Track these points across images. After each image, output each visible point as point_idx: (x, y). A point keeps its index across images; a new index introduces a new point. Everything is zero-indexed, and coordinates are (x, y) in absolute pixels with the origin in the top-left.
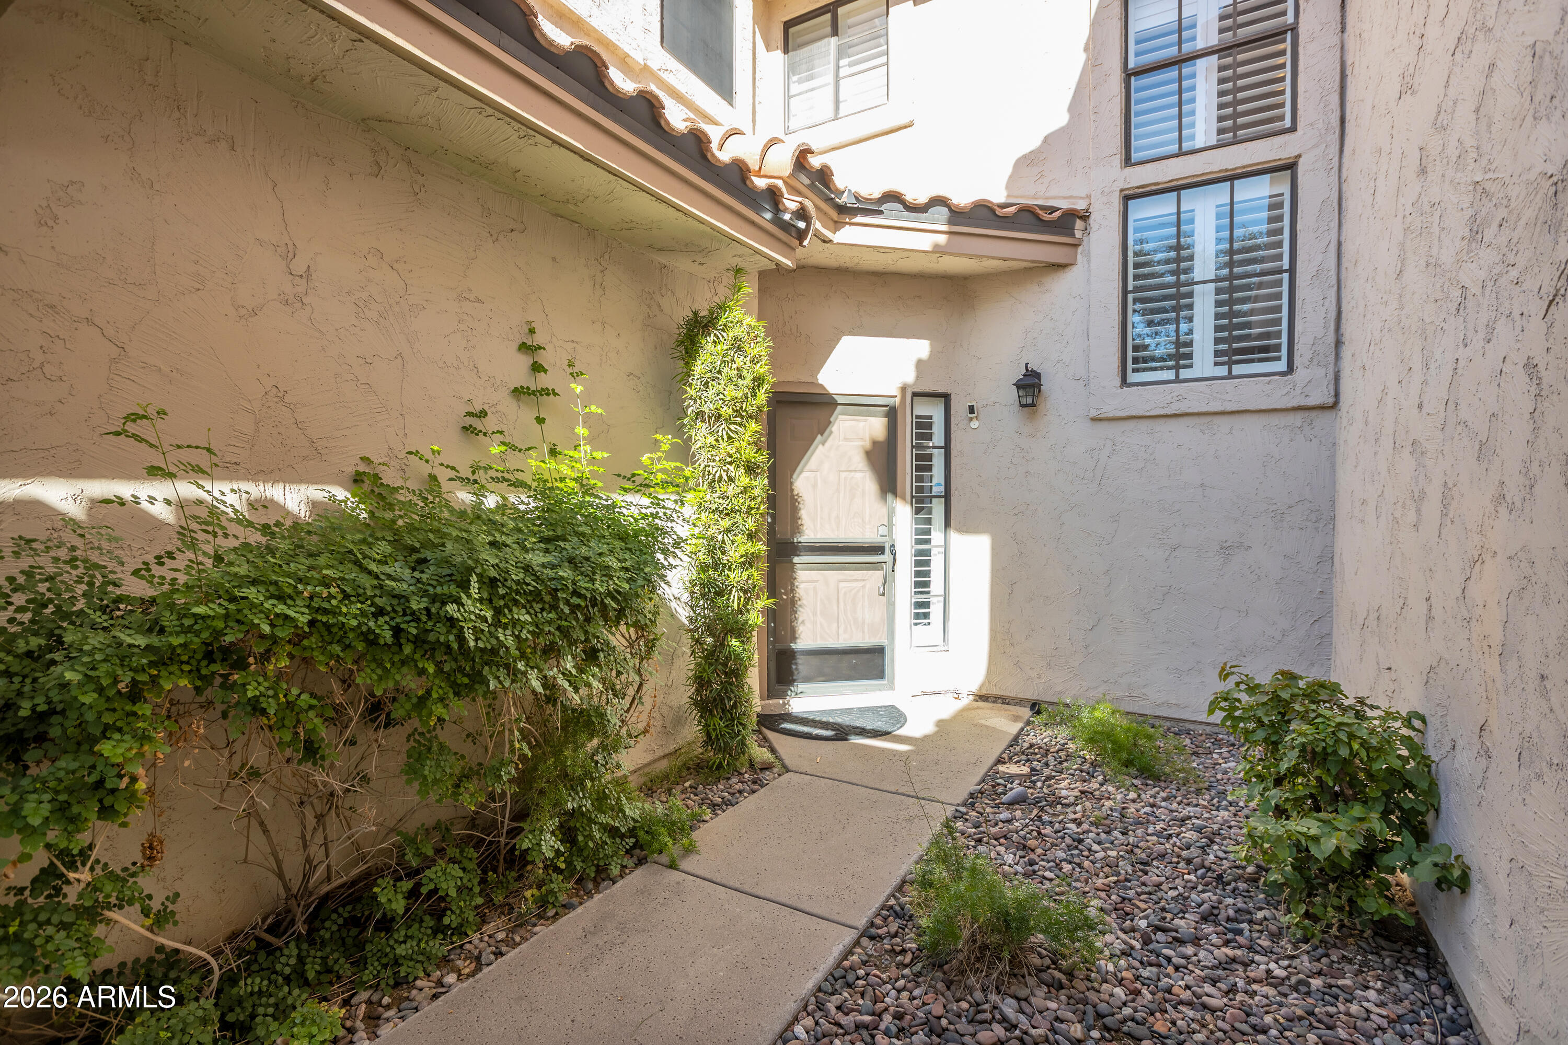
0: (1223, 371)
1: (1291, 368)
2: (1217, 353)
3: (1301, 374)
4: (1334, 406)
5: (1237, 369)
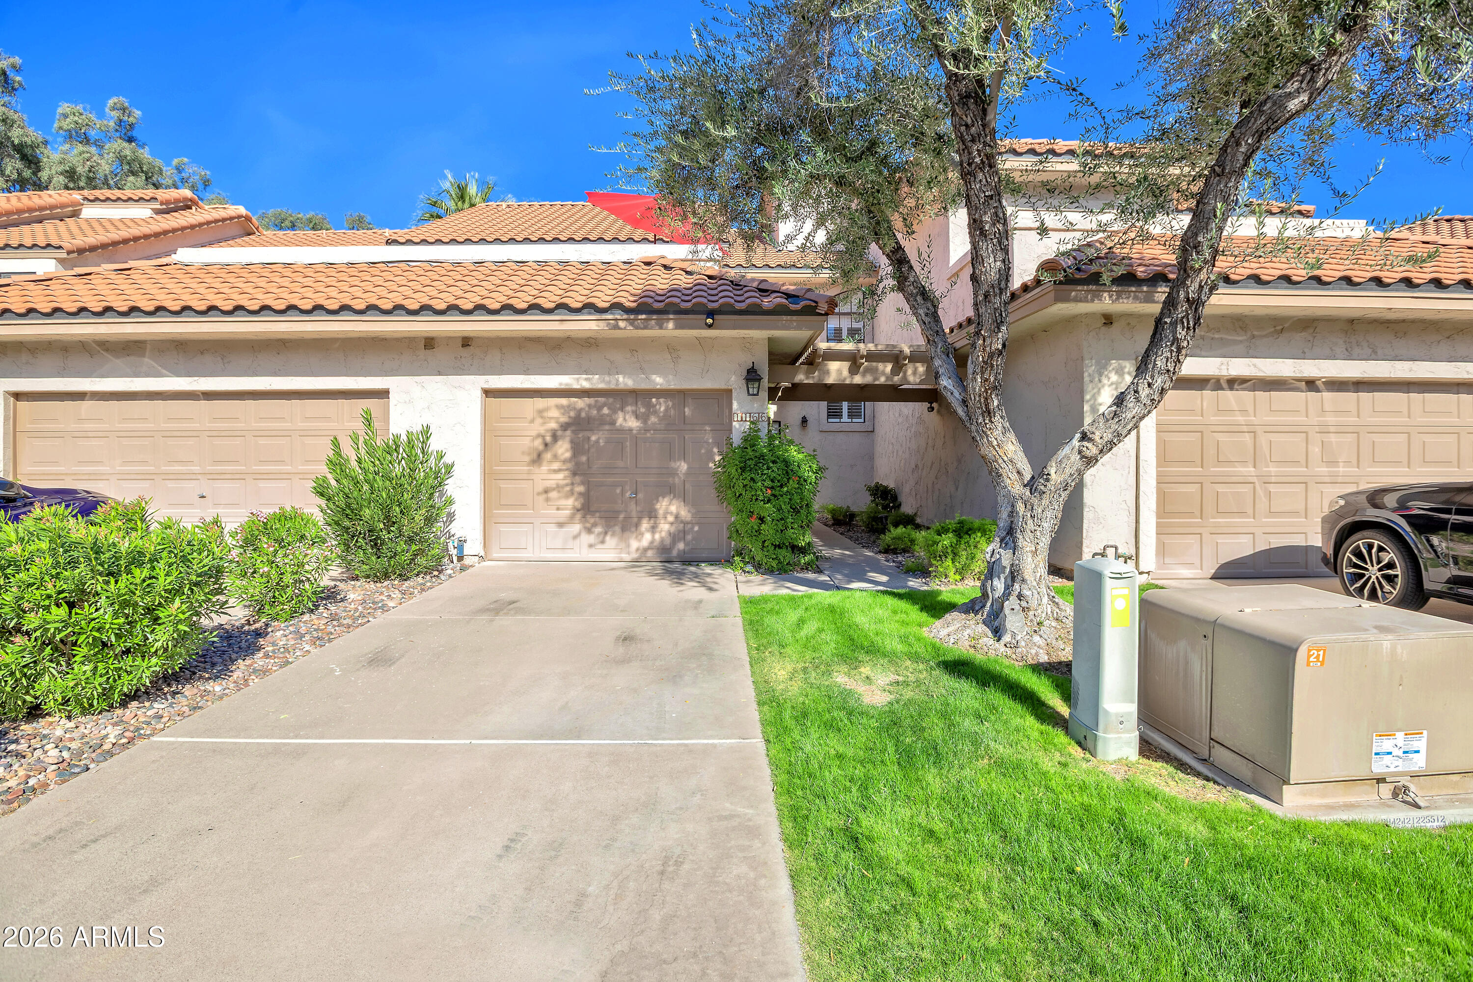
0: (850, 420)
1: (865, 422)
2: (849, 415)
3: (867, 423)
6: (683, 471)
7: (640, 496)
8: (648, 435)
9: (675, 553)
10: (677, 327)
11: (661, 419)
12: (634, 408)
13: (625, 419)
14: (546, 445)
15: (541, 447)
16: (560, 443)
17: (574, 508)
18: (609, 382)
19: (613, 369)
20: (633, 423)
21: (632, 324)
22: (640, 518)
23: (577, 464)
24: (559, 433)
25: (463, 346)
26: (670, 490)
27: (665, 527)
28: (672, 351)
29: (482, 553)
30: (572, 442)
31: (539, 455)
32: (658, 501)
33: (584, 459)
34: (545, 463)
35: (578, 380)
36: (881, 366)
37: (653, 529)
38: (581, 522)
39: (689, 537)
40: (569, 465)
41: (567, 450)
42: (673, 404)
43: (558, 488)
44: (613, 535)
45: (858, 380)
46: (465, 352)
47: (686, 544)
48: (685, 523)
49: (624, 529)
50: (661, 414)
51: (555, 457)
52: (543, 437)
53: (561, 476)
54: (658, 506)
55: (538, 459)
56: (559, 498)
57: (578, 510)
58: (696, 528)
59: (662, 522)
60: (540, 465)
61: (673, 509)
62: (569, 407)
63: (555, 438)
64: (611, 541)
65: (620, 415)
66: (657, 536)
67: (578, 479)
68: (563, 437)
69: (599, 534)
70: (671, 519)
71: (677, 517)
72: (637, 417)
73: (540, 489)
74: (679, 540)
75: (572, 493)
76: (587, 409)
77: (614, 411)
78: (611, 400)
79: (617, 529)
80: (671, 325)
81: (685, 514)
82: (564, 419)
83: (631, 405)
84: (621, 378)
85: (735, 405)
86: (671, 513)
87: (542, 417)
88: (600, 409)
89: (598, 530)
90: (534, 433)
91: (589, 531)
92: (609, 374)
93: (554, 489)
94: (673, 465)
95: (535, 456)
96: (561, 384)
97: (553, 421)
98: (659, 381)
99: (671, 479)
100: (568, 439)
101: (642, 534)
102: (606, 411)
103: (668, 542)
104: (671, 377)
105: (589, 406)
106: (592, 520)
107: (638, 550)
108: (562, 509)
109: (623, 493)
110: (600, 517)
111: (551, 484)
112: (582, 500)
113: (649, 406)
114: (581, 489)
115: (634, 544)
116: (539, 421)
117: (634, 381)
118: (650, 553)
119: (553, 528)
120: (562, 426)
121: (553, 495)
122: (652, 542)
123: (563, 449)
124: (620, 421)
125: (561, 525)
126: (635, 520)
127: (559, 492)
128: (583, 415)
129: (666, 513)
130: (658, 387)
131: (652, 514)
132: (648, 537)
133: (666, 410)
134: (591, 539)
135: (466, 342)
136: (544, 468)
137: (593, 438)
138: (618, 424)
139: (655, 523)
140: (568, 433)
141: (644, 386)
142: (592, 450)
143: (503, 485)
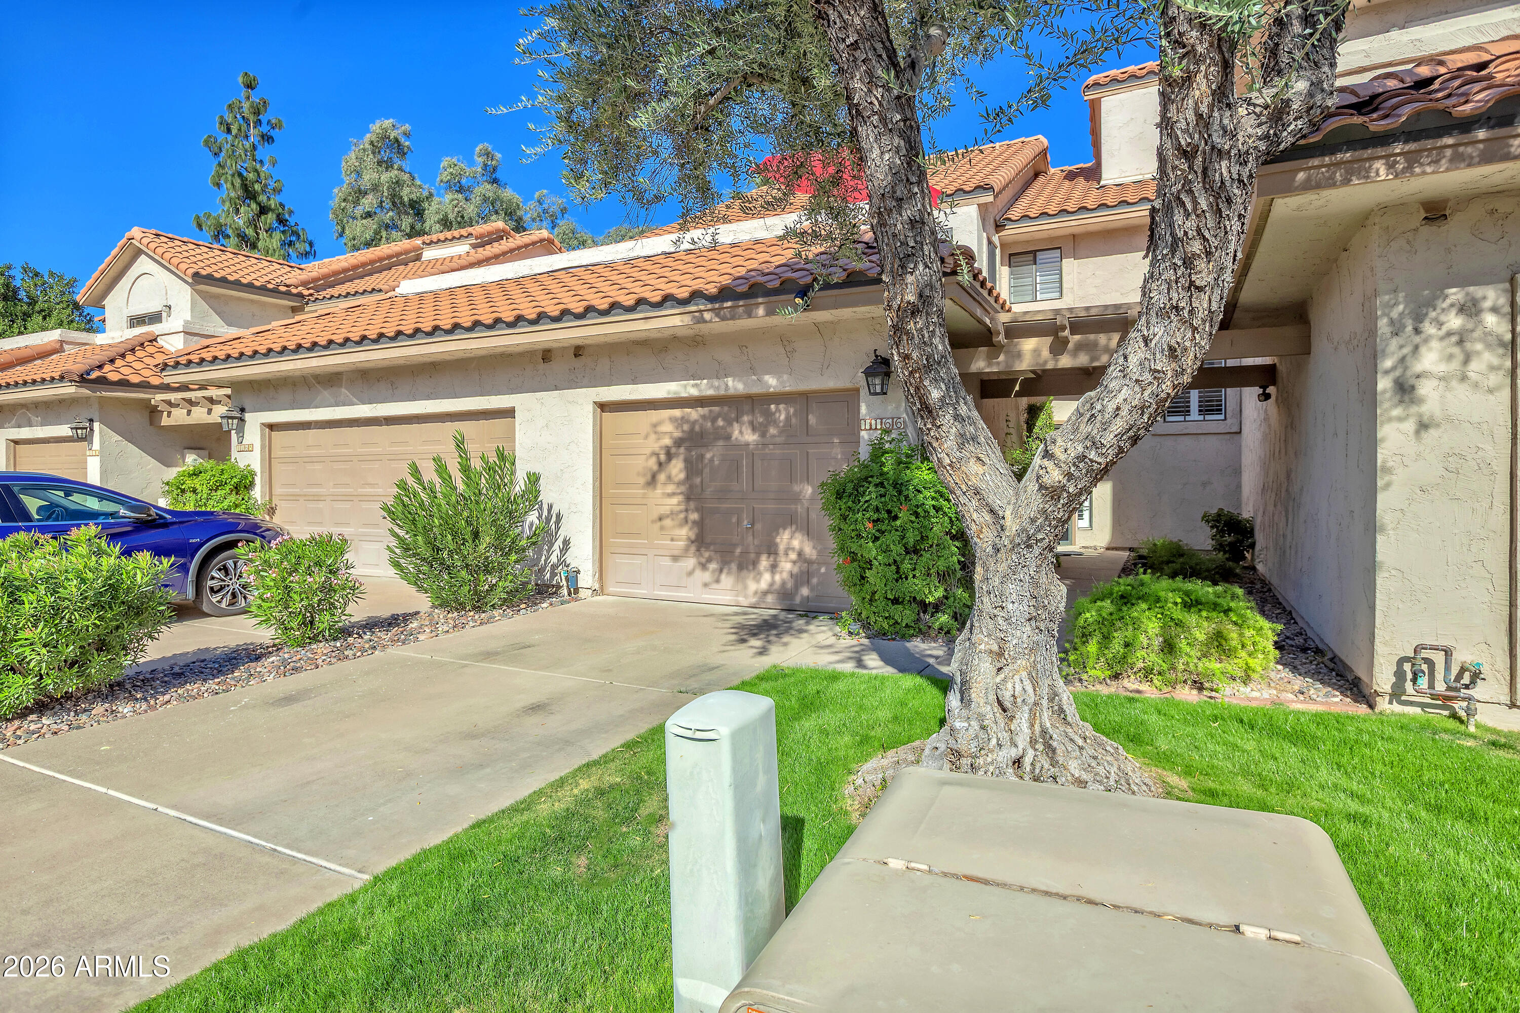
0: (1201, 418)
1: (1225, 419)
2: (1200, 411)
3: (1229, 421)
4: (1240, 432)
5: (1208, 417)
6: (807, 496)
7: (758, 526)
8: (767, 451)
9: (798, 600)
10: (770, 312)
11: (781, 432)
12: (750, 417)
13: (741, 432)
14: (660, 464)
15: (655, 467)
16: (674, 462)
17: (689, 539)
18: (718, 388)
19: (721, 373)
20: (750, 437)
21: (717, 315)
22: (758, 554)
23: (691, 487)
24: (673, 450)
25: (576, 355)
26: (790, 520)
27: (786, 566)
28: (786, 343)
29: (597, 586)
30: (686, 461)
31: (654, 477)
32: (778, 534)
33: (698, 480)
34: (659, 486)
35: (685, 386)
36: (1102, 339)
37: (774, 567)
38: (695, 555)
39: (815, 581)
40: (683, 488)
41: (681, 471)
42: (795, 411)
43: (672, 514)
44: (729, 573)
45: (1065, 362)
46: (578, 363)
47: (812, 590)
48: (809, 562)
49: (741, 567)
50: (781, 424)
51: (669, 478)
52: (658, 455)
53: (675, 500)
54: (778, 540)
55: (652, 481)
56: (674, 527)
57: (693, 542)
58: (823, 570)
59: (783, 559)
60: (655, 488)
61: (796, 543)
62: (683, 420)
63: (670, 456)
64: (727, 580)
65: (736, 426)
66: (777, 578)
67: (692, 505)
68: (677, 455)
69: (714, 571)
70: (793, 556)
71: (800, 554)
72: (754, 429)
73: (655, 516)
74: (802, 585)
75: (686, 520)
76: (701, 421)
77: (730, 423)
78: (726, 409)
79: (734, 566)
80: (761, 311)
81: (809, 551)
82: (678, 434)
83: (747, 414)
84: (730, 381)
85: (863, 409)
86: (793, 549)
87: (656, 433)
88: (714, 420)
89: (713, 566)
90: (648, 451)
91: (704, 567)
92: (718, 378)
93: (668, 516)
94: (796, 488)
95: (649, 477)
96: (669, 393)
97: (667, 436)
98: (772, 382)
99: (793, 506)
100: (682, 457)
101: (760, 574)
102: (720, 423)
103: (789, 585)
104: (785, 377)
105: (703, 417)
106: (707, 554)
107: (756, 593)
108: (677, 540)
109: (739, 522)
110: (716, 552)
111: (665, 510)
112: (696, 530)
113: (768, 414)
114: (694, 516)
115: (752, 586)
116: (653, 437)
117: (745, 384)
118: (770, 599)
119: (667, 562)
120: (675, 443)
121: (668, 522)
122: (772, 584)
123: (677, 468)
124: (736, 434)
125: (675, 558)
126: (752, 556)
127: (673, 519)
128: (697, 428)
129: (788, 550)
130: (772, 390)
131: (772, 550)
132: (767, 577)
133: (788, 418)
134: (707, 576)
135: (578, 351)
136: (659, 491)
137: (708, 456)
138: (733, 438)
139: (775, 560)
140: (682, 450)
141: (756, 390)
142: (707, 471)
143: (620, 510)
